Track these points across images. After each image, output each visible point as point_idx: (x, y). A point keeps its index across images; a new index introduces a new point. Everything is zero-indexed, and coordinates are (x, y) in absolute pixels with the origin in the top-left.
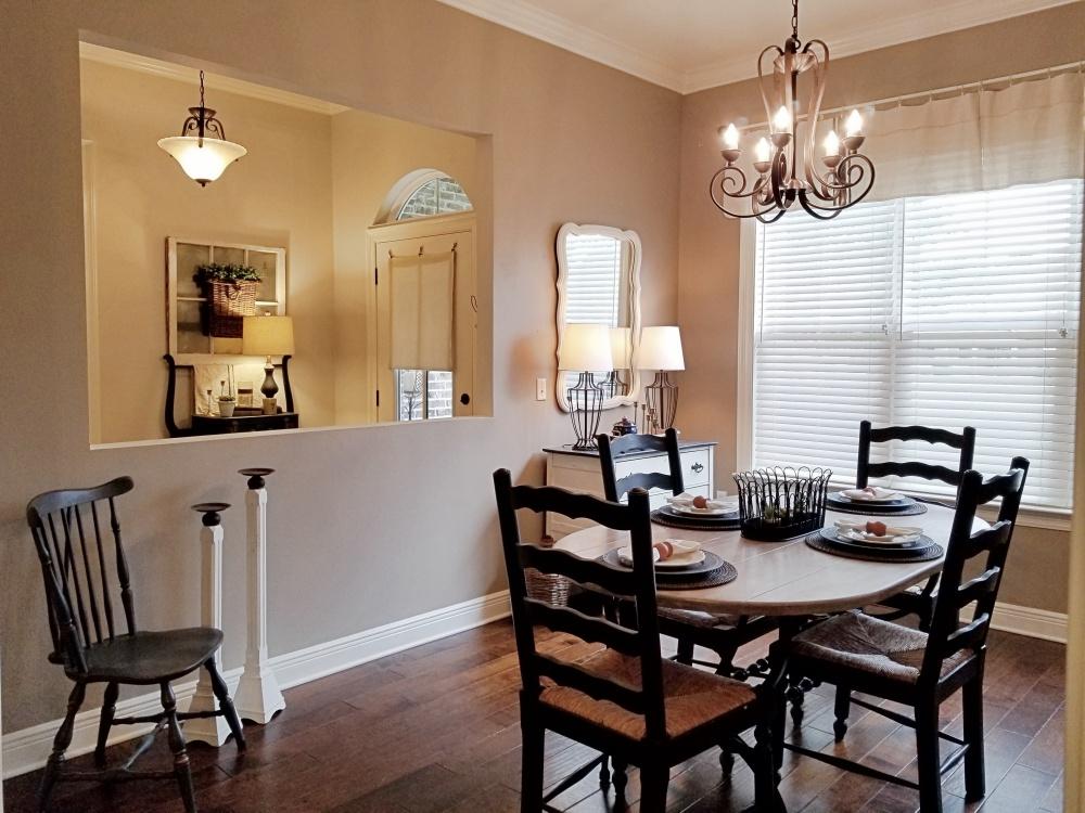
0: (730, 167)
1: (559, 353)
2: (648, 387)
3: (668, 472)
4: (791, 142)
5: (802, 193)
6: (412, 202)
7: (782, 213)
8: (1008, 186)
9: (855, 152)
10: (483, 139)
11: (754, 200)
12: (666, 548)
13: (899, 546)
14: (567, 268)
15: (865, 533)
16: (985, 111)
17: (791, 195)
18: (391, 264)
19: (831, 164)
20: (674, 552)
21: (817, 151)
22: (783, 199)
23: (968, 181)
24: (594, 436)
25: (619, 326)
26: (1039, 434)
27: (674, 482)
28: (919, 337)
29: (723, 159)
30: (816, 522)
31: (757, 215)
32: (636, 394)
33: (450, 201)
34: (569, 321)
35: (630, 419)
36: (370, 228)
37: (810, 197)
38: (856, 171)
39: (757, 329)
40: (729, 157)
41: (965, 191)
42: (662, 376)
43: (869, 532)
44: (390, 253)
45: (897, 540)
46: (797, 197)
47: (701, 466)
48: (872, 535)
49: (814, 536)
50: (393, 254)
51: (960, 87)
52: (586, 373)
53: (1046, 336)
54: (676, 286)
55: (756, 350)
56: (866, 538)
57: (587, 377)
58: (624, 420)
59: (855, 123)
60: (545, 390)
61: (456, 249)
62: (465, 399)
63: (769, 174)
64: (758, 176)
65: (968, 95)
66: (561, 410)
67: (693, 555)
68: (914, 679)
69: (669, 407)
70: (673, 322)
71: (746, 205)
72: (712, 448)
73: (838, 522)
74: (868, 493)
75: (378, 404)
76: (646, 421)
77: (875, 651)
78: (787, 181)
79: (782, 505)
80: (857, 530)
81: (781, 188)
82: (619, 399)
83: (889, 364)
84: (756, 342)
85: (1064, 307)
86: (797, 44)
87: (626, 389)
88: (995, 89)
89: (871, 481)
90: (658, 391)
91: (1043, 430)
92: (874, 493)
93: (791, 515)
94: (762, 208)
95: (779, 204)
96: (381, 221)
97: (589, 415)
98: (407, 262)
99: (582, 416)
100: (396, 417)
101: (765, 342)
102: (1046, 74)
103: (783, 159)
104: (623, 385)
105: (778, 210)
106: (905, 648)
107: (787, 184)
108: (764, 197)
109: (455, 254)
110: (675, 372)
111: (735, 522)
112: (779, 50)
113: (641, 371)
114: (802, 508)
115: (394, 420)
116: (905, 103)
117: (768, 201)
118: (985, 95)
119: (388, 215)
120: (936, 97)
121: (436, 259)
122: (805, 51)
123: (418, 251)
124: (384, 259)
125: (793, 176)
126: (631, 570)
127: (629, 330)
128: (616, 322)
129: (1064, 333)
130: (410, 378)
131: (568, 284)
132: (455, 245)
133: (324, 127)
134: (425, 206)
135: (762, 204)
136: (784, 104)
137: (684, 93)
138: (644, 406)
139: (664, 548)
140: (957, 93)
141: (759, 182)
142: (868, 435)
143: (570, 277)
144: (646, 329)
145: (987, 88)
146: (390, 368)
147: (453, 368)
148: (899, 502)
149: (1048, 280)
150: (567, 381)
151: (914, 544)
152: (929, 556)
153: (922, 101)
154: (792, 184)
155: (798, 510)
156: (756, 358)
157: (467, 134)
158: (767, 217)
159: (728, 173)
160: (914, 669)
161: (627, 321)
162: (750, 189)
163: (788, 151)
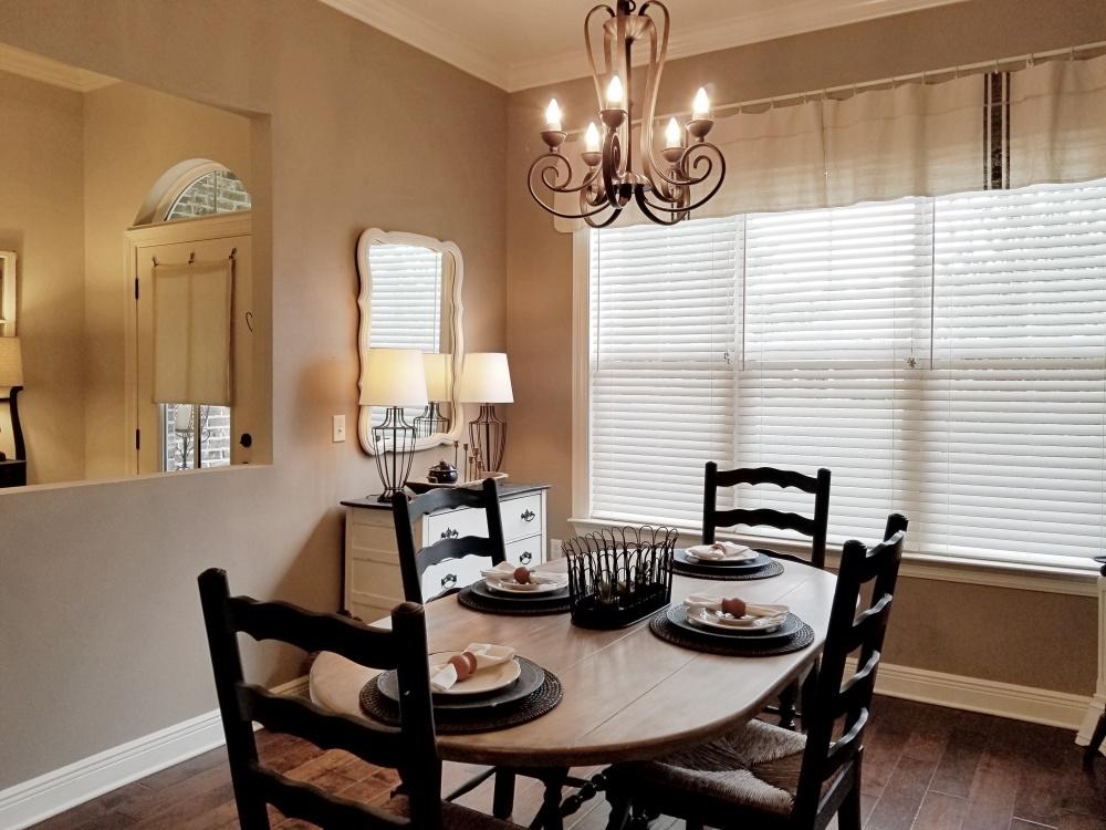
0: (551, 154)
1: (362, 384)
2: (471, 423)
3: (486, 535)
4: (625, 124)
5: (639, 189)
6: (184, 200)
7: (617, 213)
8: (854, 203)
9: (702, 140)
10: (259, 119)
11: (583, 196)
12: (466, 660)
13: (762, 632)
14: (370, 284)
15: (720, 614)
16: (828, 122)
17: (626, 191)
18: (155, 274)
19: (671, 158)
20: (479, 666)
21: (657, 142)
22: (617, 196)
23: (812, 197)
24: (405, 483)
25: (441, 351)
26: (888, 472)
27: (492, 546)
28: (762, 367)
29: (542, 142)
30: (661, 595)
31: (586, 216)
32: (459, 431)
33: (240, 203)
34: (372, 345)
35: (449, 462)
36: (130, 229)
37: (649, 195)
38: (703, 164)
39: (592, 355)
40: (550, 139)
41: (809, 208)
42: (488, 410)
43: (725, 612)
44: (154, 260)
45: (760, 624)
46: (633, 196)
47: (532, 514)
48: (727, 615)
49: (659, 616)
50: (158, 260)
51: (802, 94)
52: (395, 408)
53: (894, 366)
54: (505, 308)
55: (592, 380)
56: (722, 622)
57: (396, 411)
58: (442, 464)
59: (702, 103)
60: (343, 429)
61: (237, 256)
62: (246, 440)
63: (599, 167)
64: (587, 170)
65: (811, 103)
66: (364, 453)
67: (505, 669)
68: (786, 809)
69: (496, 446)
70: (501, 348)
71: (571, 203)
72: (544, 493)
73: (688, 601)
74: (719, 552)
75: (138, 447)
76: (468, 464)
77: (734, 764)
78: (622, 173)
79: (622, 578)
80: (711, 611)
81: (615, 182)
82: (438, 437)
83: (732, 396)
84: (592, 372)
85: (912, 335)
86: (631, 6)
87: (447, 424)
88: (840, 97)
89: (719, 531)
90: (483, 427)
91: (893, 468)
92: (724, 550)
93: (632, 590)
94: (591, 209)
95: (613, 202)
96: (144, 221)
97: (399, 458)
98: (175, 271)
99: (390, 460)
100: (161, 464)
101: (601, 371)
102: (890, 83)
103: (616, 142)
104: (444, 420)
105: (611, 210)
106: (770, 756)
107: (621, 177)
108: (593, 196)
109: (234, 263)
110: (504, 406)
111: (564, 601)
112: (610, 10)
113: (464, 404)
114: (645, 579)
115: (159, 470)
116: (745, 110)
117: (599, 200)
118: (829, 104)
119: (153, 214)
120: (778, 105)
121: (211, 268)
122: (642, 13)
123: (189, 259)
124: (146, 267)
125: (629, 169)
126: (399, 729)
127: (450, 357)
128: (438, 346)
129: (912, 363)
130: (182, 414)
131: (373, 302)
132: (234, 252)
133: (74, 107)
134: (208, 208)
135: (593, 204)
136: (617, 74)
137: (510, 90)
138: (466, 447)
139: (463, 662)
140: (799, 101)
141: (589, 176)
142: (715, 478)
143: (375, 294)
144: (467, 355)
145: (830, 96)
146: (153, 402)
147: (231, 403)
148: (753, 561)
149: (894, 306)
150: (372, 418)
151: (779, 629)
152: (798, 644)
153: (762, 108)
154: (627, 178)
155: (640, 582)
156: (592, 388)
157: (240, 112)
158: (599, 219)
159: (549, 161)
160: (784, 794)
161: (448, 345)
162: (577, 182)
163: (622, 132)
